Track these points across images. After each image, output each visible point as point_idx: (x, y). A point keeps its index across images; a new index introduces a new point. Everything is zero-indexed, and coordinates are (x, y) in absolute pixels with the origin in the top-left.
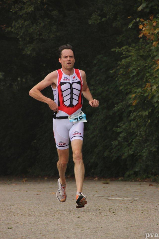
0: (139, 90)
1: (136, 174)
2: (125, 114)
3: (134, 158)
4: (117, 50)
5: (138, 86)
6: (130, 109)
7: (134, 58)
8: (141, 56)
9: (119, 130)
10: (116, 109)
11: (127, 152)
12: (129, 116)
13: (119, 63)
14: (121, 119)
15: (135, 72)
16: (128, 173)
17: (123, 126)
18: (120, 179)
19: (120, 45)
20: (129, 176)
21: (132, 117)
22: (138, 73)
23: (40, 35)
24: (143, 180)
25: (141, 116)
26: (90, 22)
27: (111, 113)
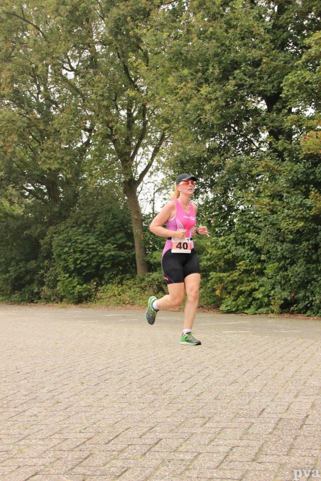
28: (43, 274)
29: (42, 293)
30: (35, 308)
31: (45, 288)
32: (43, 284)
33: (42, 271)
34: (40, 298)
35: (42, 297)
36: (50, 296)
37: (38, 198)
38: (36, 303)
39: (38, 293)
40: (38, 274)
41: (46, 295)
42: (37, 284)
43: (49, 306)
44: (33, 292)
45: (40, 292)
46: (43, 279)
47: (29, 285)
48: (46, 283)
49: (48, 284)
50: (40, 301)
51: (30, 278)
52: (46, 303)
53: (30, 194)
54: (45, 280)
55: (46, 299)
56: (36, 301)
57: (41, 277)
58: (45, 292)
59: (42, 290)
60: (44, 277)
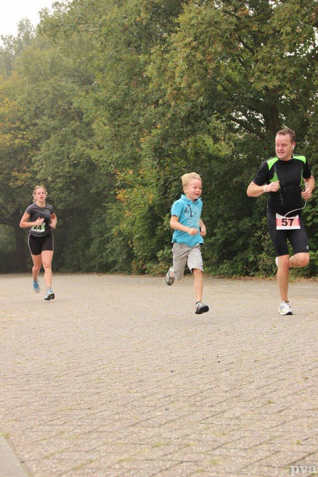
0: (117, 227)
1: (116, 270)
2: (110, 239)
3: (115, 262)
4: (106, 205)
5: (117, 225)
6: (113, 236)
7: (115, 210)
8: (119, 209)
9: (107, 247)
10: (105, 236)
11: (111, 259)
12: (112, 240)
13: (107, 211)
14: (108, 242)
15: (115, 217)
16: (111, 270)
17: (109, 245)
18: (107, 273)
19: (107, 203)
20: (112, 272)
21: (114, 240)
22: (116, 218)
23: (65, 198)
24: (119, 273)
25: (118, 241)
26: (91, 192)
27: (103, 239)
28: (260, 237)
29: (260, 262)
30: (251, 282)
31: (263, 255)
32: (260, 250)
33: (259, 233)
34: (257, 270)
35: (259, 268)
36: (271, 266)
37: (251, 130)
38: (253, 276)
39: (255, 263)
40: (254, 236)
41: (266, 265)
42: (253, 251)
43: (270, 279)
44: (248, 261)
45: (257, 261)
46: (261, 242)
47: (243, 251)
48: (265, 249)
49: (268, 250)
50: (257, 273)
51: (243, 243)
52: (266, 276)
53: (240, 127)
54: (263, 244)
55: (265, 270)
56: (252, 273)
57: (258, 240)
58: (264, 260)
59: (260, 258)
60: (262, 241)
